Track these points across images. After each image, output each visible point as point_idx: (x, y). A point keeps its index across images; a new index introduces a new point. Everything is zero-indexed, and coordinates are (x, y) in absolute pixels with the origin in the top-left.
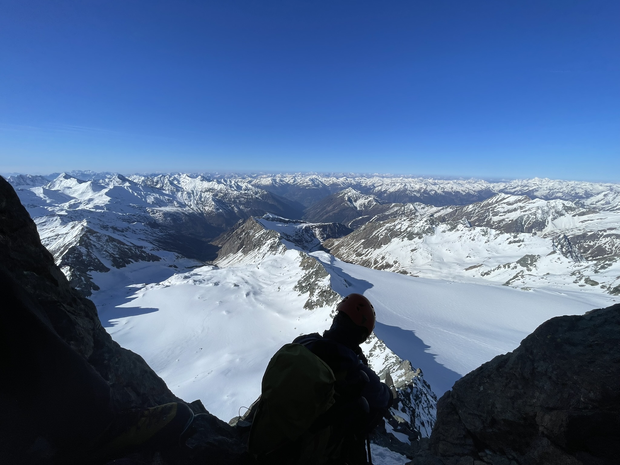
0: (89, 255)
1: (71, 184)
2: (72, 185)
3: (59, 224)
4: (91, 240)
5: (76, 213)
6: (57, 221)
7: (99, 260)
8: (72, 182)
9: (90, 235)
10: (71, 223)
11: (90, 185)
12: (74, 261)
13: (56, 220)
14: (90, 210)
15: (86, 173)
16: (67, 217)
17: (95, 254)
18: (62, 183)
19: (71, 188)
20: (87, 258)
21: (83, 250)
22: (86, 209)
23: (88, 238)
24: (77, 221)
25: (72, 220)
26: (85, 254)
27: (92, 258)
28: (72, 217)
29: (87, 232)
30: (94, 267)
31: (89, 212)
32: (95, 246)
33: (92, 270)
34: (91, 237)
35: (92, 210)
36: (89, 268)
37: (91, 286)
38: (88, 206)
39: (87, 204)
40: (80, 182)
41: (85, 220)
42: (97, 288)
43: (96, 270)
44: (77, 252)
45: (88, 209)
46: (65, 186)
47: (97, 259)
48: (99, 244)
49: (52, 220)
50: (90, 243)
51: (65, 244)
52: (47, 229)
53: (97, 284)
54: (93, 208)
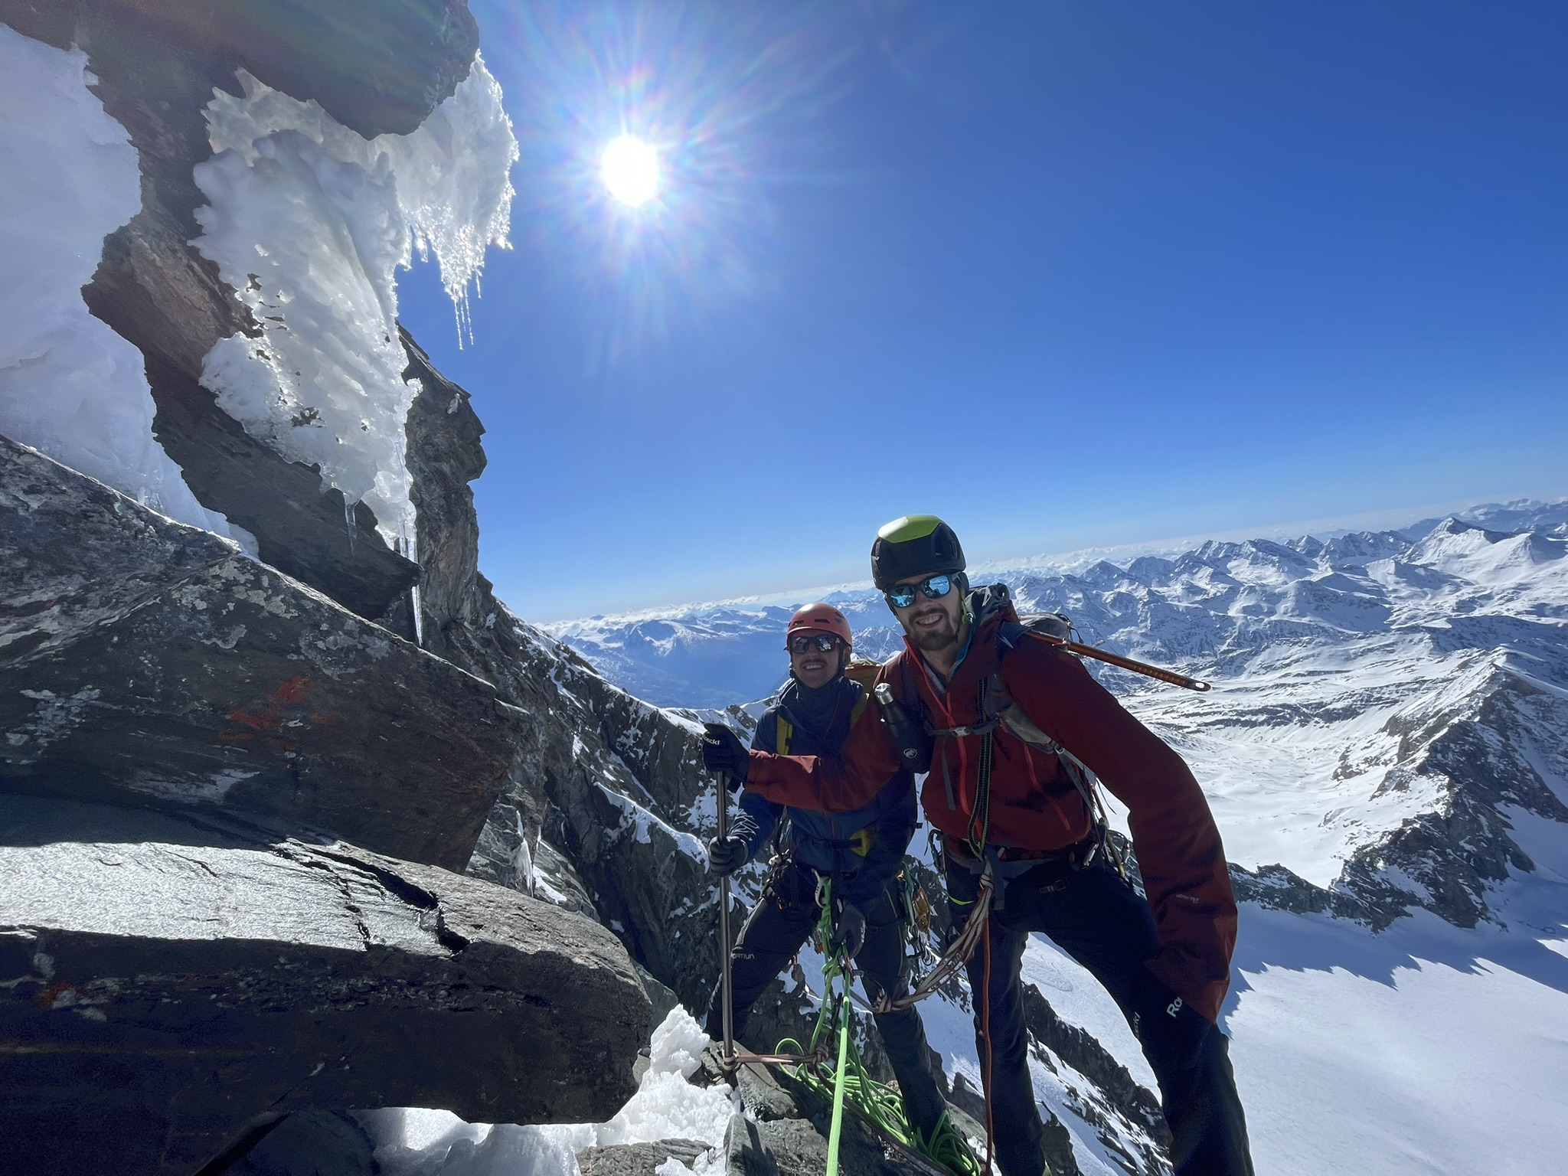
0: (1506, 754)
1: (1468, 546)
2: (1469, 548)
3: (1426, 652)
4: (1517, 711)
5: (1474, 625)
6: (1422, 644)
7: (1538, 778)
8: (1472, 540)
9: (1516, 695)
10: (1459, 651)
11: (1525, 546)
12: (1462, 763)
13: (1421, 640)
14: (1518, 617)
15: (1512, 509)
16: (1450, 634)
17: (1527, 757)
18: (1444, 546)
19: (1465, 556)
20: (1499, 762)
21: (1491, 738)
22: (1506, 614)
23: (1509, 705)
24: (1476, 649)
25: (1462, 643)
26: (1495, 750)
27: (1515, 765)
28: (1463, 634)
29: (1506, 686)
30: (1521, 795)
31: (1515, 625)
32: (1528, 731)
33: (1513, 801)
34: (1518, 704)
35: (1525, 618)
36: (1503, 793)
37: (1505, 852)
38: (1511, 605)
39: (1511, 600)
40: (1494, 537)
41: (1501, 649)
42: (1523, 863)
43: (1528, 806)
44: (1471, 739)
45: (1511, 614)
46: (1450, 552)
47: (1531, 771)
48: (1545, 728)
49: (1411, 641)
50: (1514, 721)
51: (1441, 710)
52: (1396, 662)
53: (1525, 848)
54: (1528, 613)
